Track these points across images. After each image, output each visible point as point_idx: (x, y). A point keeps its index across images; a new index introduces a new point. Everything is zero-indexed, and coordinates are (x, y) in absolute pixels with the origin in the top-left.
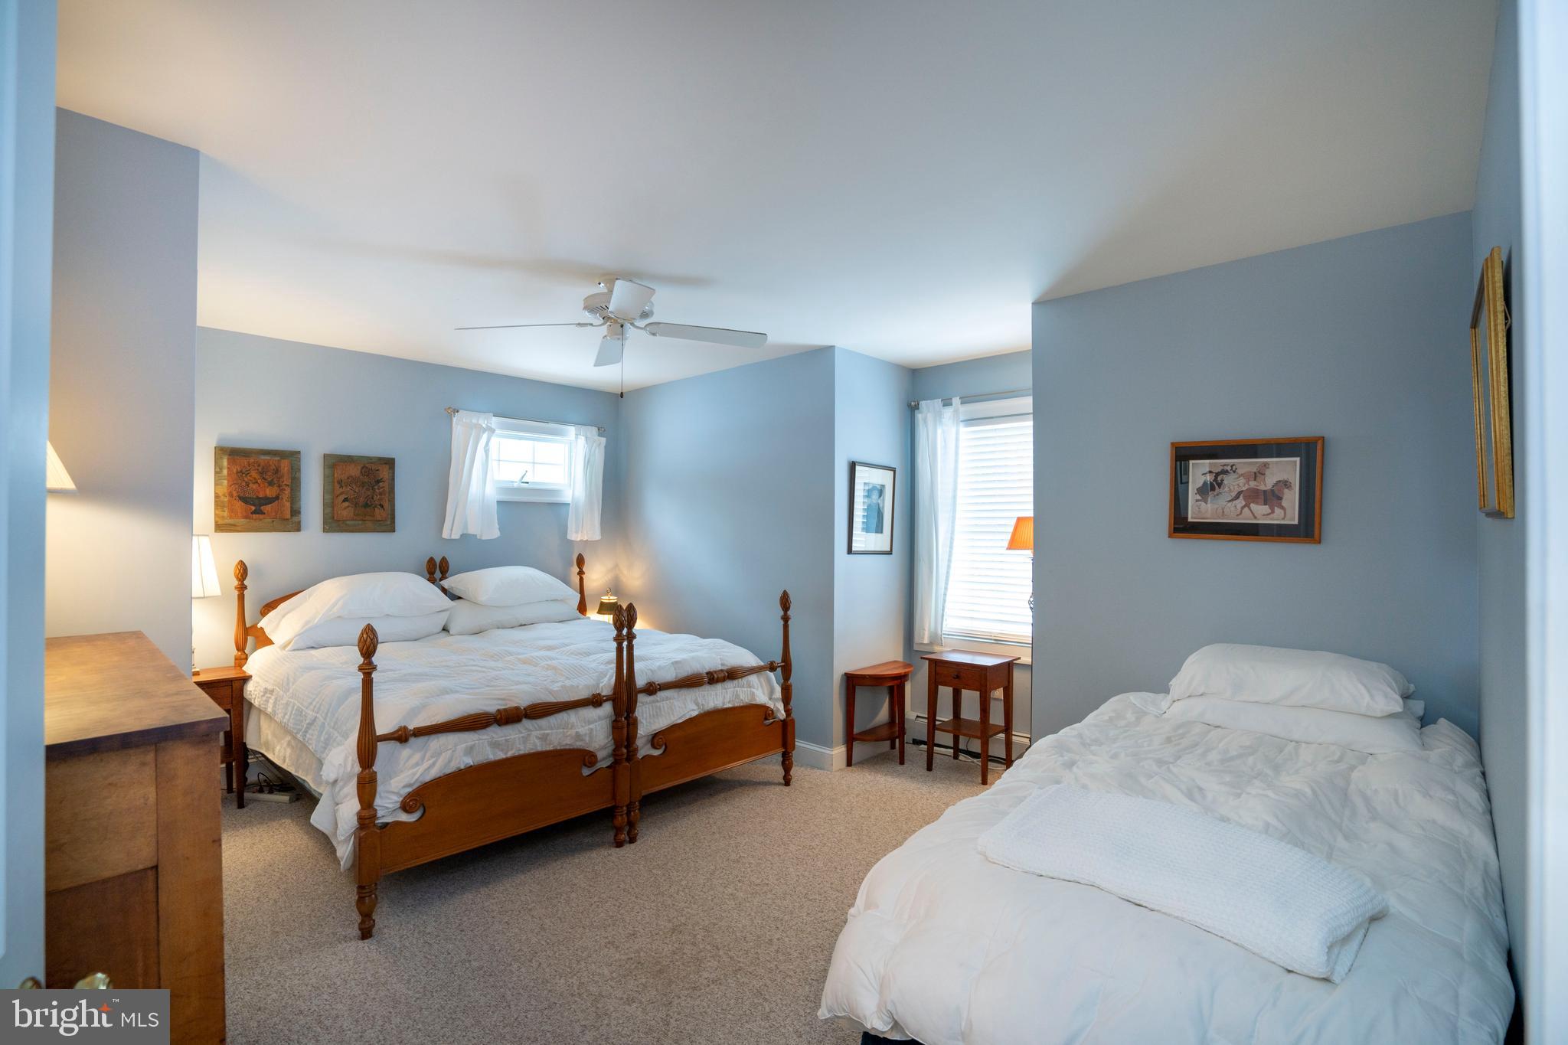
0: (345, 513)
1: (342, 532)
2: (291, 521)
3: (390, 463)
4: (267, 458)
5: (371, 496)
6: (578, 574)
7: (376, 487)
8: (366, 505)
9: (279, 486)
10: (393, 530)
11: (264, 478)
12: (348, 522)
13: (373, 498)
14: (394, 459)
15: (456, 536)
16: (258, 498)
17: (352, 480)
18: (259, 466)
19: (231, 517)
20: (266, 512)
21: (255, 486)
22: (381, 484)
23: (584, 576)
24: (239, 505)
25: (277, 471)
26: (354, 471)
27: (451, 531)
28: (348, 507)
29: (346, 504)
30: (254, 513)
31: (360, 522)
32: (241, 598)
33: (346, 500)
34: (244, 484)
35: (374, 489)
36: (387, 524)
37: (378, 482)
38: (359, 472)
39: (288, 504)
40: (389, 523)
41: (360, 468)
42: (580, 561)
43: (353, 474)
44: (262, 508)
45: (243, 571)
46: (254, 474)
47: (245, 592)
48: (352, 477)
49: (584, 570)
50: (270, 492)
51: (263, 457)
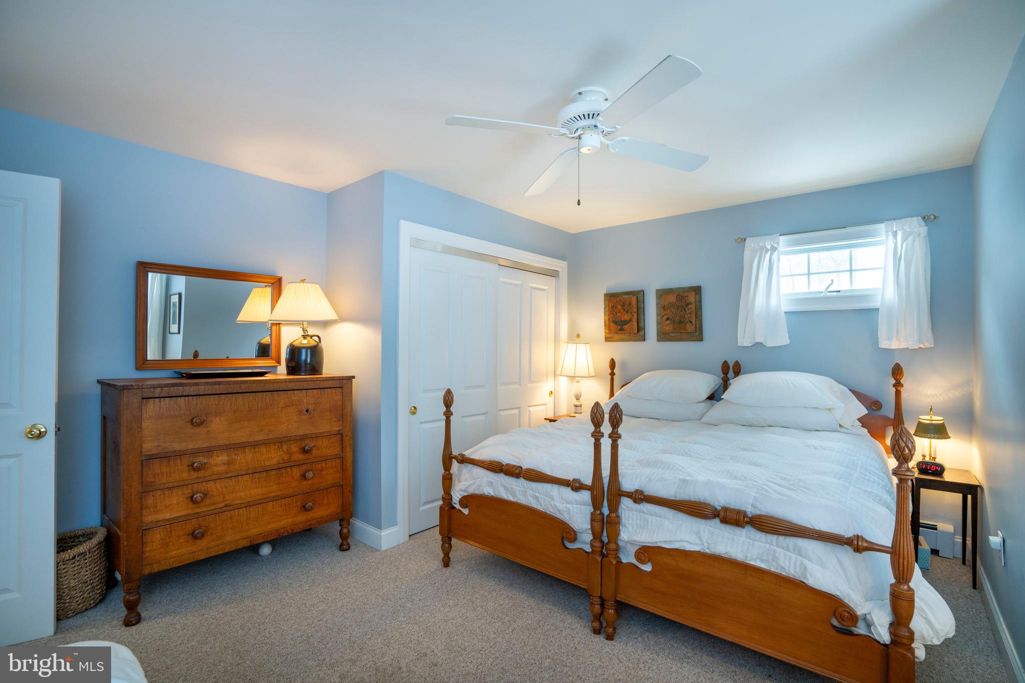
0: (667, 328)
1: (667, 341)
2: (639, 334)
3: (697, 290)
4: (626, 296)
5: (683, 316)
6: (894, 386)
7: (687, 309)
8: (680, 322)
9: (631, 313)
10: (701, 340)
11: (624, 309)
12: (671, 334)
13: (684, 317)
14: (701, 286)
15: (747, 343)
16: (621, 321)
17: (672, 305)
18: (621, 302)
19: (610, 333)
20: (625, 329)
21: (620, 314)
22: (690, 306)
23: (902, 390)
24: (613, 325)
25: (630, 304)
26: (672, 299)
27: (744, 340)
28: (669, 324)
29: (668, 322)
30: (620, 330)
31: (678, 334)
32: (612, 380)
33: (668, 319)
34: (615, 313)
35: (685, 311)
36: (697, 335)
37: (688, 304)
38: (675, 299)
39: (636, 324)
40: (698, 334)
41: (675, 296)
42: (897, 372)
43: (671, 301)
44: (623, 327)
45: (613, 364)
46: (619, 307)
47: (614, 377)
48: (671, 303)
49: (902, 381)
50: (627, 317)
51: (624, 296)
